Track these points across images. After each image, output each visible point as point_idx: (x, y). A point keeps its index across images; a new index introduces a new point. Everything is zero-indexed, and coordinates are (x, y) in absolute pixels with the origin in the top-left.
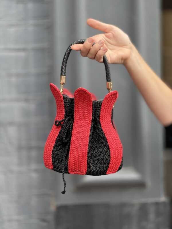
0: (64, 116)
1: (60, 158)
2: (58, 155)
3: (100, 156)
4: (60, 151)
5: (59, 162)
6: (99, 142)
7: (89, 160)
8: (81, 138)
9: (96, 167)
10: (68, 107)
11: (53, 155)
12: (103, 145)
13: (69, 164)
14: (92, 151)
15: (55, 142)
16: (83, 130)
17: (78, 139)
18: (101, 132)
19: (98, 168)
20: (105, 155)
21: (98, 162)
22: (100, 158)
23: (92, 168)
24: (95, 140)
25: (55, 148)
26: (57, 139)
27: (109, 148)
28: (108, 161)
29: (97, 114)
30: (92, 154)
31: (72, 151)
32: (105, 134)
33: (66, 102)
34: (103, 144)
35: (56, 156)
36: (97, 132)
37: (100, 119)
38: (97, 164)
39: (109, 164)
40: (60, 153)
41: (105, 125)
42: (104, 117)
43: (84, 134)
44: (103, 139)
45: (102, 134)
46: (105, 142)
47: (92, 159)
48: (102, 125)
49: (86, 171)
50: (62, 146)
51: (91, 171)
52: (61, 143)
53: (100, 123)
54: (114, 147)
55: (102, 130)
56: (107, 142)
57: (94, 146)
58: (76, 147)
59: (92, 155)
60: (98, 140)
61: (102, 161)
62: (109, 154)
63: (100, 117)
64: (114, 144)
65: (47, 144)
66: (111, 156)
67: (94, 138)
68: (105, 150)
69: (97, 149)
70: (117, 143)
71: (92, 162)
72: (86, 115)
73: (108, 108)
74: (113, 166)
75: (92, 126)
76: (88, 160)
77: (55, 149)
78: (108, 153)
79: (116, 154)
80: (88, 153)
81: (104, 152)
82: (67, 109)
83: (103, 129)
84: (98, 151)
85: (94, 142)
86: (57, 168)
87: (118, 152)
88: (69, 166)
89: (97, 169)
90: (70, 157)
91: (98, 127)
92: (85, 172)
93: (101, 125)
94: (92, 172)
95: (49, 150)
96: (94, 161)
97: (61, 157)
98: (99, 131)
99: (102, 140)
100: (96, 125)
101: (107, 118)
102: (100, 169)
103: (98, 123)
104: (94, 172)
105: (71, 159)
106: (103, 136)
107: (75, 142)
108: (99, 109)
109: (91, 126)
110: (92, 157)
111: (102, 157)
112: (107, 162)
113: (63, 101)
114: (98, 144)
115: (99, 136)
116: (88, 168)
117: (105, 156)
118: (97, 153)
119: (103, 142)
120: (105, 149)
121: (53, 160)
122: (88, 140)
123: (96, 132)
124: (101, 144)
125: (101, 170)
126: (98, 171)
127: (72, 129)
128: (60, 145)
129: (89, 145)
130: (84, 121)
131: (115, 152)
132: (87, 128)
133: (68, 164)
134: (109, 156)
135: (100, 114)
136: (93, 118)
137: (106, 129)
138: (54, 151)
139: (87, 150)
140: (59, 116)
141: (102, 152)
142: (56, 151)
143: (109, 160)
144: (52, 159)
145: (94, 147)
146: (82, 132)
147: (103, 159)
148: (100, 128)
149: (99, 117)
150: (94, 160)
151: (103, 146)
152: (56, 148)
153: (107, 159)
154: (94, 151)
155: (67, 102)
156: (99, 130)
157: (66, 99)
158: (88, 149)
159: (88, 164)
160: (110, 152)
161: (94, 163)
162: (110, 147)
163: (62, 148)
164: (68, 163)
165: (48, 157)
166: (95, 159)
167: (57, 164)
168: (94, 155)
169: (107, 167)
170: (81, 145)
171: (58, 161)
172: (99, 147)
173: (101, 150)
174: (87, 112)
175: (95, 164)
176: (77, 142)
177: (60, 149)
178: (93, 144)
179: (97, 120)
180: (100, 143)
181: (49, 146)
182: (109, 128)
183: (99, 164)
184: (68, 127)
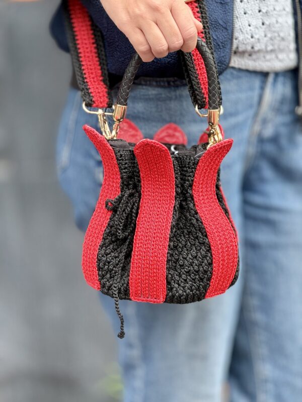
0: (119, 185)
1: (113, 270)
2: (109, 263)
3: (192, 265)
4: (113, 254)
5: (111, 278)
6: (191, 236)
7: (170, 276)
8: (154, 231)
9: (185, 286)
10: (124, 169)
11: (99, 264)
12: (199, 242)
13: (130, 284)
14: (176, 254)
15: (102, 237)
16: (158, 215)
17: (147, 233)
18: (194, 217)
19: (188, 289)
20: (203, 262)
21: (189, 277)
22: (192, 269)
23: (176, 290)
24: (183, 232)
25: (102, 248)
26: (105, 230)
27: (210, 249)
28: (208, 275)
29: (188, 181)
30: (177, 260)
31: (136, 257)
32: (203, 221)
33: (120, 160)
34: (198, 240)
35: (105, 264)
36: (186, 218)
37: (193, 191)
38: (185, 280)
39: (209, 279)
40: (113, 259)
41: (202, 201)
42: (201, 186)
43: (160, 223)
44: (200, 230)
45: (197, 220)
46: (202, 237)
47: (177, 271)
48: (196, 203)
49: (165, 297)
50: (116, 245)
51: (173, 296)
52: (113, 240)
53: (193, 199)
54: (220, 246)
55: (196, 213)
56: (206, 236)
57: (180, 245)
58: (144, 250)
59: (176, 263)
60: (189, 233)
61: (195, 275)
62: (210, 261)
63: (194, 187)
64: (220, 240)
65: (88, 239)
66: (214, 265)
67: (181, 229)
68: (203, 253)
69: (187, 250)
70: (227, 237)
71: (177, 278)
72: (165, 186)
73: (211, 169)
74: (218, 283)
75: (176, 208)
76: (167, 276)
77: (103, 252)
78: (208, 258)
79: (223, 260)
80: (168, 261)
81: (199, 257)
82: (125, 173)
83: (198, 211)
84: (189, 256)
85: (180, 236)
86: (108, 290)
87: (228, 255)
88: (131, 287)
89: (185, 292)
90: (131, 269)
91: (188, 207)
92: (162, 298)
93: (194, 202)
94: (176, 297)
95: (92, 253)
96: (180, 276)
97: (114, 267)
98: (190, 215)
99: (196, 233)
100: (184, 203)
101: (206, 187)
102: (192, 291)
103: (190, 199)
104: (180, 297)
105: (135, 273)
106: (199, 225)
107: (141, 239)
108: (192, 172)
109: (174, 207)
110: (176, 266)
111: (196, 268)
112: (206, 276)
113: (115, 158)
114: (189, 240)
115: (192, 223)
116: (168, 290)
117: (201, 265)
118: (186, 259)
119: (198, 236)
120: (203, 250)
121: (100, 273)
122: (168, 236)
123: (185, 216)
124: (195, 240)
125: (194, 292)
126: (187, 295)
127: (137, 213)
128: (112, 242)
129: (169, 246)
130: (160, 197)
131: (222, 256)
132: (166, 212)
133: (128, 283)
134: (210, 264)
135: (192, 181)
136: (179, 190)
137: (204, 209)
138: (101, 255)
139: (166, 255)
140: (109, 184)
141: (196, 257)
142: (105, 255)
143: (210, 273)
144: (99, 270)
145: (180, 247)
146: (156, 220)
147: (197, 272)
148: (192, 209)
149: (191, 186)
150: (180, 273)
151: (198, 244)
152: (104, 248)
153: (206, 272)
154: (181, 256)
155: (122, 160)
156: (190, 212)
157: (119, 154)
158: (168, 253)
159: (169, 283)
160: (212, 256)
161: (181, 279)
162: (212, 248)
163: (116, 249)
164: (129, 280)
165: (89, 267)
166: (183, 270)
167: (108, 280)
168: (181, 262)
169: (205, 286)
170: (153, 245)
171: (108, 276)
172: (191, 246)
173: (194, 253)
174: (164, 180)
175: (183, 280)
176: (146, 241)
177: (112, 251)
178: (179, 240)
179: (187, 192)
180: (192, 239)
181: (92, 245)
182: (210, 208)
183: (191, 281)
184: (129, 209)
